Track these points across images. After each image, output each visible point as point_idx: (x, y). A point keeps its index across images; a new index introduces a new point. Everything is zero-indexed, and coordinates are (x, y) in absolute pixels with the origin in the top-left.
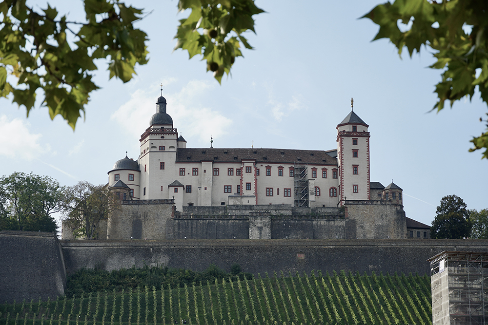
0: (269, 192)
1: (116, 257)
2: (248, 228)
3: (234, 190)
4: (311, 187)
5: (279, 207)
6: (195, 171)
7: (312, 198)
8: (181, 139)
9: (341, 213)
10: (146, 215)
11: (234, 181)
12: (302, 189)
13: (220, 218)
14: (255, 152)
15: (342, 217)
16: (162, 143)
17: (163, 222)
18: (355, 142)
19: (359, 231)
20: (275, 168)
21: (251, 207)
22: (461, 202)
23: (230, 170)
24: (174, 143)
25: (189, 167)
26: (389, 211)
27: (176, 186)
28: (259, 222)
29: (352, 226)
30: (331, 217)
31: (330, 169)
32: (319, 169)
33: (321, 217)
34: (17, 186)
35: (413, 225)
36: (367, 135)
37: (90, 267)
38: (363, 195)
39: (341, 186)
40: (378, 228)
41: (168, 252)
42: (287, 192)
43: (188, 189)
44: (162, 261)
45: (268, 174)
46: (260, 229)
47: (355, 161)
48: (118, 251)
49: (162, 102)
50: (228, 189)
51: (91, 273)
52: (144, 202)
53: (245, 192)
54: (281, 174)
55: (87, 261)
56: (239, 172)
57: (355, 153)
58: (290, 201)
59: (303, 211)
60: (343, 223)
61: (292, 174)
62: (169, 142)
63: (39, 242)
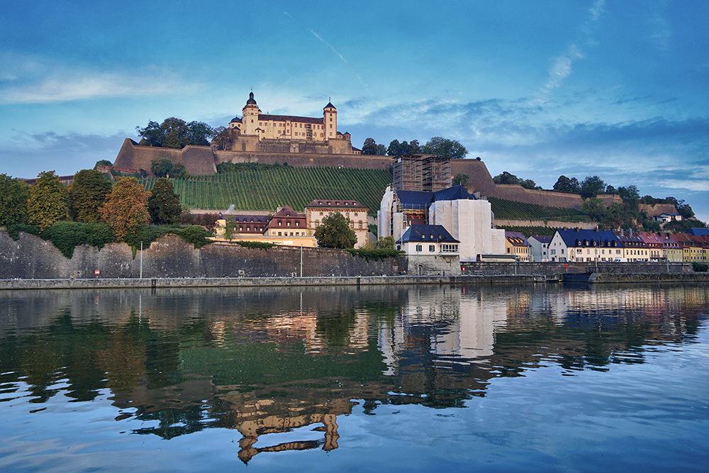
0: (296, 134)
1: (237, 158)
2: (289, 148)
3: (282, 133)
4: (313, 133)
5: (301, 140)
6: (266, 123)
7: (313, 137)
8: (259, 110)
9: (326, 143)
10: (247, 141)
11: (282, 129)
12: (310, 134)
13: (278, 143)
14: (290, 117)
15: (327, 145)
16: (252, 112)
17: (255, 144)
18: (331, 115)
19: (333, 150)
20: (298, 124)
21: (289, 140)
22: (373, 141)
23: (281, 124)
24: (257, 112)
25: (263, 122)
26: (346, 143)
27: (258, 129)
28: (294, 146)
29: (331, 148)
30: (322, 145)
31: (320, 126)
32: (316, 125)
33: (319, 144)
34: (194, 127)
35: (354, 149)
36: (336, 112)
37: (226, 161)
38: (334, 136)
39: (325, 133)
40: (341, 149)
41: (258, 156)
42: (303, 134)
43: (263, 131)
44: (255, 160)
45: (296, 127)
46: (295, 148)
47: (331, 123)
48: (237, 155)
49: (251, 94)
50: (279, 132)
51: (226, 163)
52: (246, 136)
53: (287, 134)
54: (301, 127)
55: (224, 159)
56: (284, 125)
57: (331, 120)
58: (305, 138)
59: (310, 142)
60: (327, 147)
61: (306, 127)
62: (255, 111)
63: (206, 150)
